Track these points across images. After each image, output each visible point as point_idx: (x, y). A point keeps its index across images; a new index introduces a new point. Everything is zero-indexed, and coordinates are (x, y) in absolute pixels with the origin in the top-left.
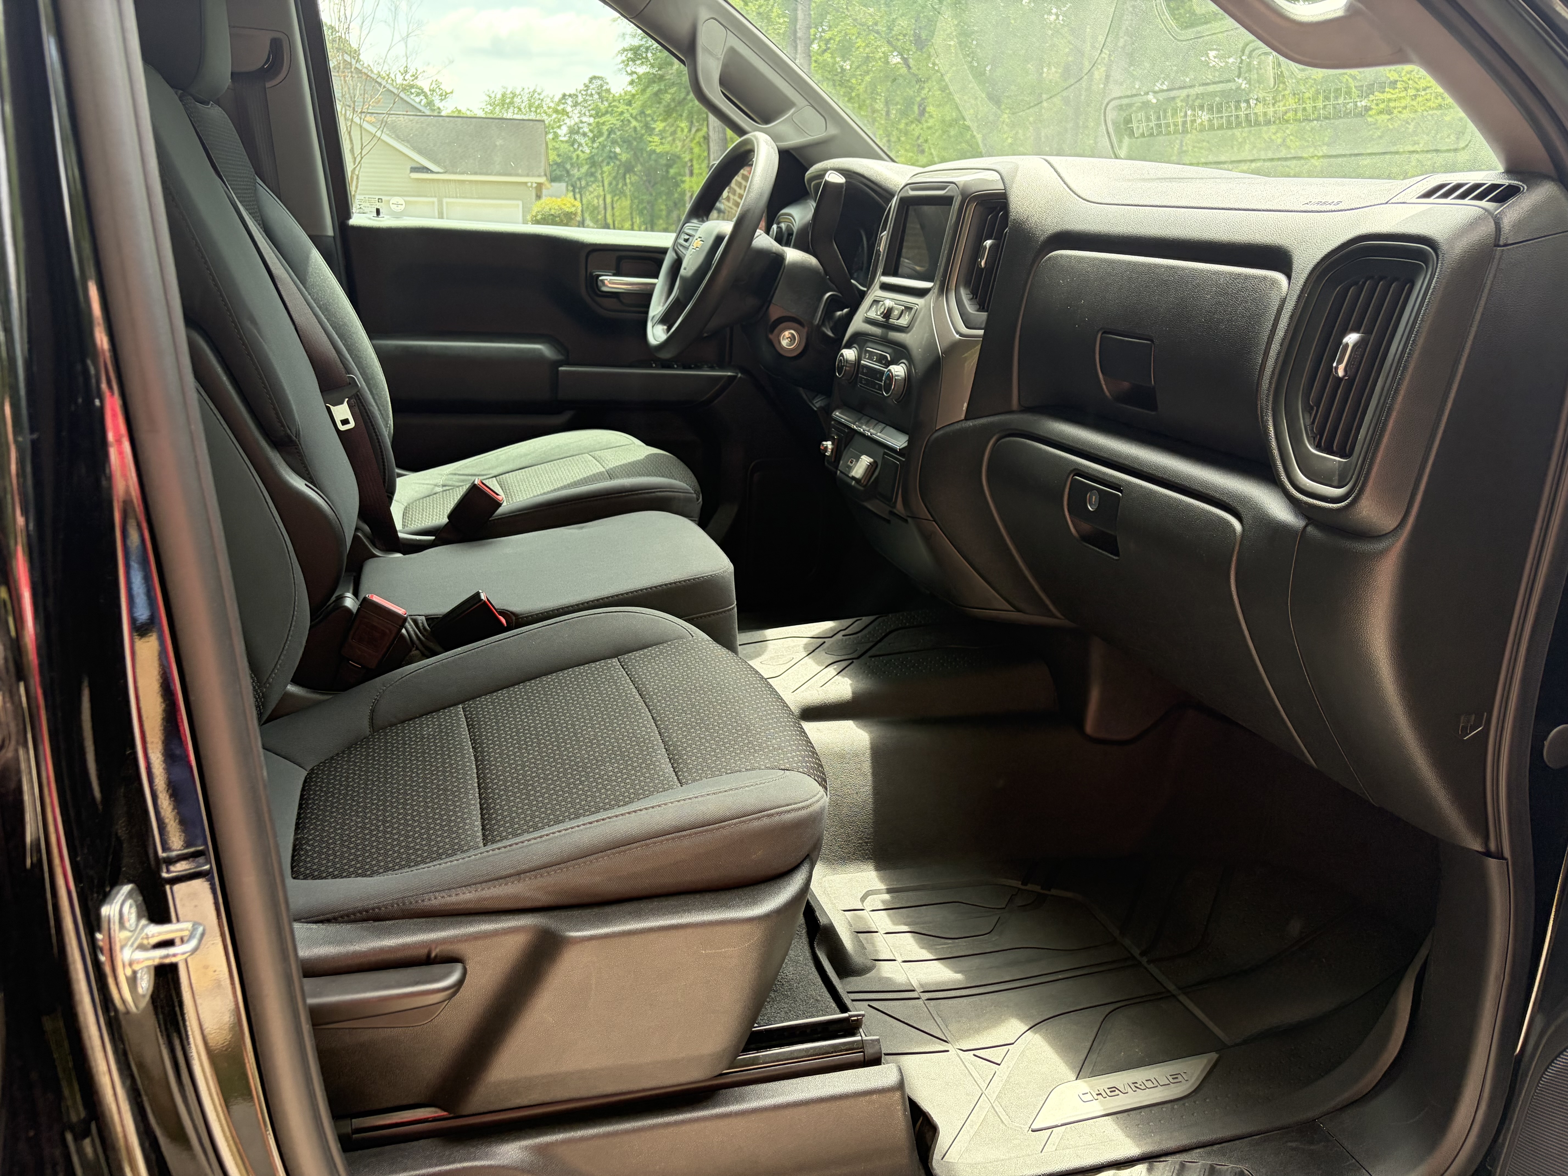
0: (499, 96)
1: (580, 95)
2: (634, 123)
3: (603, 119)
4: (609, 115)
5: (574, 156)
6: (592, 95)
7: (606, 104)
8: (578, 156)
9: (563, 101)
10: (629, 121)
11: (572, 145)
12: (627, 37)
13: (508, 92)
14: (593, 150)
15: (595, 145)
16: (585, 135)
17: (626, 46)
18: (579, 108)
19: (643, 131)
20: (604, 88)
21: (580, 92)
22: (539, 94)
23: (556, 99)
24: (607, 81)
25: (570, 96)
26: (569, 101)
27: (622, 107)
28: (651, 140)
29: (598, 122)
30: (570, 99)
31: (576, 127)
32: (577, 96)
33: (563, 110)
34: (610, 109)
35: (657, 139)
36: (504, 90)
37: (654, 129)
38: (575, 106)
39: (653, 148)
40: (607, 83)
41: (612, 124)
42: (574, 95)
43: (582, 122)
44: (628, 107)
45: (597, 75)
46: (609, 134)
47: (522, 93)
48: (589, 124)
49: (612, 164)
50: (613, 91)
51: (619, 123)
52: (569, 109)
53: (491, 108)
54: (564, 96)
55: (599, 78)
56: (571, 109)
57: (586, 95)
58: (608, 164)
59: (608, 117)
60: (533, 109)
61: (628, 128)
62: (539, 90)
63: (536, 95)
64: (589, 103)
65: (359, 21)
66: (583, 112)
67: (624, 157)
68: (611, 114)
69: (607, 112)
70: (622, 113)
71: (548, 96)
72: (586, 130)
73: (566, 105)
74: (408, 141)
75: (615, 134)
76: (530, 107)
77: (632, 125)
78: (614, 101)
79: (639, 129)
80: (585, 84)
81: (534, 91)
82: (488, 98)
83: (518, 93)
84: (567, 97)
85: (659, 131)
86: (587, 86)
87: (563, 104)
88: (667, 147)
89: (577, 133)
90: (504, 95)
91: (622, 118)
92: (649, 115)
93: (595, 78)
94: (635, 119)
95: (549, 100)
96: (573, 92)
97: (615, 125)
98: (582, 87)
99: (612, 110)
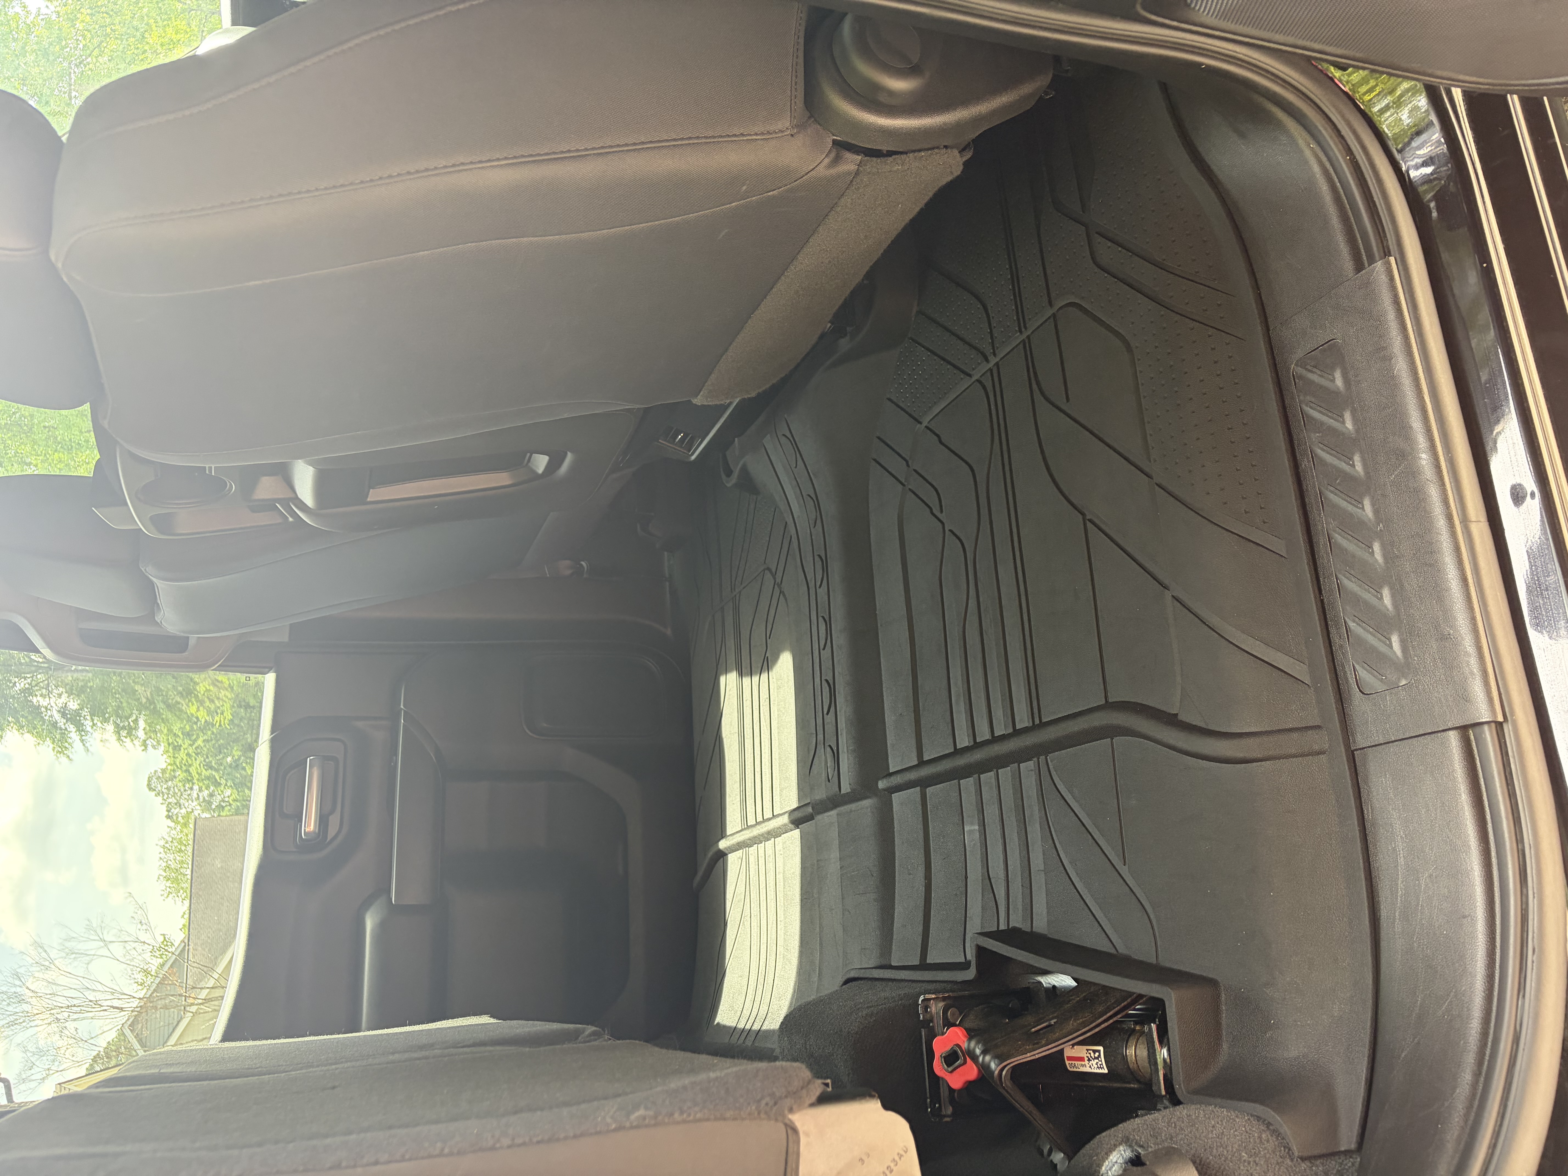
0: (169, 884)
1: (170, 800)
2: (200, 742)
3: (194, 774)
4: (191, 770)
5: (234, 805)
6: (168, 789)
7: (178, 773)
8: (234, 800)
9: (175, 818)
10: (197, 748)
11: (223, 807)
12: (104, 737)
13: (164, 874)
14: (228, 785)
15: (223, 781)
16: (211, 795)
17: (115, 737)
18: (182, 801)
19: (209, 733)
20: (161, 775)
21: (165, 800)
22: (167, 843)
23: (172, 824)
24: (153, 772)
25: (168, 811)
26: (175, 811)
27: (182, 754)
28: (218, 724)
29: (198, 780)
30: (173, 810)
31: (203, 804)
32: (170, 803)
33: (183, 817)
34: (184, 768)
35: (217, 718)
36: (161, 878)
37: (206, 721)
38: (180, 805)
39: (226, 721)
40: (156, 771)
41: (200, 765)
42: (168, 806)
43: (198, 798)
44: (182, 749)
45: (146, 783)
46: (211, 768)
47: (165, 860)
48: (200, 790)
49: (244, 765)
50: (164, 766)
51: (200, 759)
52: (183, 811)
53: (181, 891)
54: (168, 817)
55: (149, 781)
56: (184, 809)
57: (168, 794)
58: (244, 769)
59: (192, 770)
60: (183, 848)
61: (205, 749)
62: (162, 843)
63: (167, 845)
64: (177, 791)
65: (87, 993)
66: (187, 797)
67: (237, 753)
68: (190, 765)
69: (187, 771)
70: (188, 755)
71: (169, 833)
72: (206, 793)
73: (180, 815)
74: (216, 958)
75: (211, 762)
76: (180, 851)
77: (202, 745)
78: (175, 763)
79: (206, 737)
80: (156, 796)
81: (164, 847)
82: (171, 896)
83: (165, 864)
84: (170, 814)
85: (208, 715)
86: (158, 794)
87: (177, 818)
88: (227, 706)
89: (210, 803)
90: (168, 879)
91: (194, 754)
92: (192, 727)
93: (149, 785)
94: (195, 740)
95: (174, 832)
96: (164, 807)
97: (201, 762)
98: (160, 799)
99: (185, 765)
